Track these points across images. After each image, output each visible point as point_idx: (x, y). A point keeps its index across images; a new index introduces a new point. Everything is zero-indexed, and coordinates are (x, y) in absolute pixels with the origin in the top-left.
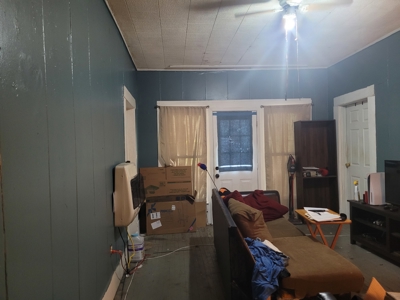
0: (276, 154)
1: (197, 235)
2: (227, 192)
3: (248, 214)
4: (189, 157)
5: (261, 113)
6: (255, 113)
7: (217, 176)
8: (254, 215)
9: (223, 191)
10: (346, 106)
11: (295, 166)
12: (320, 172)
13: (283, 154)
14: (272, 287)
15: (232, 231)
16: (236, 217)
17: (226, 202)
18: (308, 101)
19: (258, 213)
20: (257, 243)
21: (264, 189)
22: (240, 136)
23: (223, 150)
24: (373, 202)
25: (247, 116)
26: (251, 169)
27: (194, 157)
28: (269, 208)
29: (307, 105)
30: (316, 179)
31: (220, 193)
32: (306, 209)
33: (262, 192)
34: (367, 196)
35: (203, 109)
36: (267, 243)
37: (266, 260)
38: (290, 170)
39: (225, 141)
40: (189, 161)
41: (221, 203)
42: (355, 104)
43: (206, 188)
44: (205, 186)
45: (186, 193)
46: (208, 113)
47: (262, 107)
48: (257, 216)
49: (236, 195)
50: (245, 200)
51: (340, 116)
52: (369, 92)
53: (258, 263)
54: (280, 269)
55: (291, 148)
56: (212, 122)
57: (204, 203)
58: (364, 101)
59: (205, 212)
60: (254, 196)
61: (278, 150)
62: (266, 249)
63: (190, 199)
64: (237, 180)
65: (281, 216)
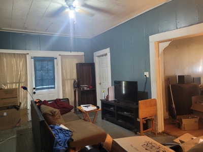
0: (67, 80)
1: (21, 128)
2: (40, 102)
3: (52, 112)
4: (16, 83)
5: (59, 58)
6: (56, 58)
7: (34, 93)
8: (55, 112)
9: (37, 101)
10: (99, 57)
11: (77, 85)
12: (89, 87)
13: (71, 79)
14: (64, 148)
15: (42, 123)
16: (45, 115)
17: (39, 107)
18: (82, 53)
19: (57, 111)
20: (56, 127)
21: (61, 98)
22: (48, 71)
23: (38, 78)
25: (52, 60)
26: (54, 88)
27: (19, 83)
28: (63, 107)
29: (82, 55)
30: (87, 91)
31: (36, 102)
32: (82, 106)
33: (60, 100)
35: (25, 55)
36: (62, 126)
37: (61, 135)
38: (74, 87)
39: (39, 73)
40: (16, 85)
41: (36, 108)
42: (103, 56)
43: (27, 100)
44: (27, 99)
45: (14, 104)
46: (28, 57)
47: (60, 55)
48: (56, 113)
49: (45, 103)
50: (51, 105)
51: (97, 61)
52: (107, 51)
53: (56, 137)
54: (68, 138)
55: (75, 76)
56: (30, 63)
57: (26, 109)
58: (106, 55)
59: (27, 114)
60: (55, 102)
61: (69, 77)
62: (61, 129)
63: (17, 107)
64: (46, 94)
65: (70, 111)
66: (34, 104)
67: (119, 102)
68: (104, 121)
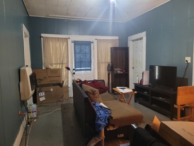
0: (102, 63)
1: (64, 103)
2: (80, 81)
3: (92, 91)
4: (60, 64)
5: (96, 42)
6: (93, 43)
7: (74, 73)
8: (95, 91)
9: (78, 80)
10: (133, 41)
11: (111, 68)
12: (122, 71)
13: (105, 63)
14: (105, 124)
15: (86, 99)
16: (87, 92)
17: (81, 85)
18: (117, 38)
19: (97, 90)
20: (97, 105)
21: (96, 79)
22: (85, 54)
23: (77, 61)
24: (144, 84)
25: (89, 44)
26: (90, 70)
27: (62, 64)
28: (100, 88)
29: (117, 40)
30: (120, 74)
31: (77, 81)
32: (117, 87)
33: (97, 81)
34: (142, 81)
35: (67, 39)
36: (102, 104)
37: (102, 112)
38: (108, 70)
39: (78, 56)
40: (59, 66)
42: (137, 40)
43: (69, 80)
44: (68, 78)
45: (58, 82)
46: (69, 41)
47: (96, 39)
49: (85, 82)
50: (90, 85)
51: (131, 45)
52: (143, 35)
53: (98, 114)
54: (108, 115)
55: (109, 60)
56: (71, 46)
57: (68, 87)
58: (141, 39)
59: (68, 91)
60: (93, 82)
61: (103, 61)
62: (101, 107)
63: (61, 85)
64: (84, 75)
65: (106, 92)
66: (76, 83)
67: (154, 87)
68: (137, 104)
